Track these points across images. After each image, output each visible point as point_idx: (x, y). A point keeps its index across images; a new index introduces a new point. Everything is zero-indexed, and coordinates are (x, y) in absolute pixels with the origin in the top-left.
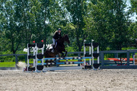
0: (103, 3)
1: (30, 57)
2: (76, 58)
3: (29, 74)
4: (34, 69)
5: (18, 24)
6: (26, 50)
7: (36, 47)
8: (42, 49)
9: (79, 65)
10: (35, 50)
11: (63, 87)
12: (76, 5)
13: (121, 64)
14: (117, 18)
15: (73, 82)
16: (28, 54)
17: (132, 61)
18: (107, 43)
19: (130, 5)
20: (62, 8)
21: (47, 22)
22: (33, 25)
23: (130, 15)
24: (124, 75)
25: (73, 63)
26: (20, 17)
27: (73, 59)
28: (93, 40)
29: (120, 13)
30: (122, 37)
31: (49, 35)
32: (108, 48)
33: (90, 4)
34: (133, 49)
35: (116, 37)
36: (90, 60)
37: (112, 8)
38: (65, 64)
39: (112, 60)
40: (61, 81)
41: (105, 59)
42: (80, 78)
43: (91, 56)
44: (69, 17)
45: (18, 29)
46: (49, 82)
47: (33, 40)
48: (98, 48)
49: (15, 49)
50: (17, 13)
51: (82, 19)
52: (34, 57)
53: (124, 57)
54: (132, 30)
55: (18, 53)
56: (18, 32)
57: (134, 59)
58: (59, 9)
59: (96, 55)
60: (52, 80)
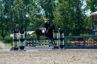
0: (67, 3)
1: (15, 40)
2: (47, 41)
3: (14, 52)
4: (17, 49)
5: (6, 17)
6: (12, 35)
7: (19, 33)
8: (24, 35)
9: (50, 46)
10: (19, 35)
11: (38, 62)
12: (48, 4)
13: (80, 45)
14: (77, 13)
15: (45, 58)
16: (14, 38)
17: (87, 43)
18: (69, 31)
19: (86, 4)
20: (38, 6)
21: (27, 16)
22: (17, 18)
23: (86, 11)
24: (81, 53)
25: (46, 45)
26: (7, 12)
27: (46, 41)
28: (59, 29)
29: (79, 9)
30: (80, 27)
31: (29, 25)
32: (70, 34)
33: (58, 4)
34: (87, 35)
35: (76, 26)
36: (58, 42)
37: (73, 6)
38: (40, 45)
39: (73, 42)
40: (37, 57)
41: (68, 42)
42: (50, 55)
43: (58, 39)
44: (42, 12)
45: (7, 20)
46: (28, 58)
47: (17, 28)
48: (63, 34)
49: (4, 35)
50: (6, 9)
51: (52, 14)
52: (18, 40)
53: (81, 41)
54: (87, 22)
55: (7, 37)
56: (7, 22)
57: (88, 42)
58: (36, 7)
59: (61, 39)
60: (30, 56)
